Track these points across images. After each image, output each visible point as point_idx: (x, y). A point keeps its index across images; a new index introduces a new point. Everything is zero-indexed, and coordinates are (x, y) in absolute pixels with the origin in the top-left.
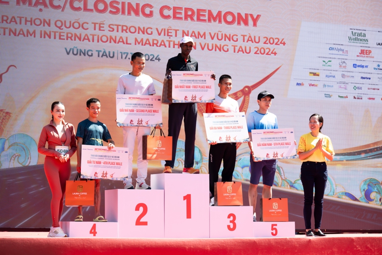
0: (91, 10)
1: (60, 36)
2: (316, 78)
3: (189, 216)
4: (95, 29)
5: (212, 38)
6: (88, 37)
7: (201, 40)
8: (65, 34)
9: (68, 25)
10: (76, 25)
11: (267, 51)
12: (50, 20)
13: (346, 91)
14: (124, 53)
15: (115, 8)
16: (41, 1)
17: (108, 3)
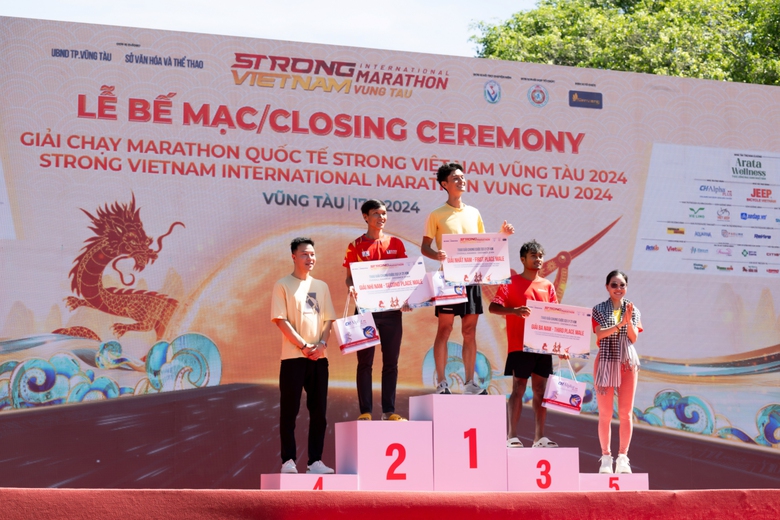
0: (305, 131)
1: (255, 173)
2: (678, 237)
3: (473, 464)
4: (311, 161)
5: (505, 174)
6: (300, 175)
7: (487, 176)
8: (263, 171)
9: (267, 156)
10: (281, 155)
11: (596, 193)
12: (238, 148)
13: (729, 258)
15: (344, 126)
16: (223, 117)
17: (333, 118)
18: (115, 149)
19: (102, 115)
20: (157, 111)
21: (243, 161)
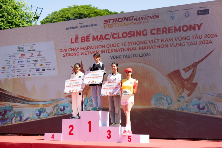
0: (121, 38)
1: (108, 51)
3: (90, 131)
4: (122, 46)
5: (176, 40)
6: (119, 50)
7: (171, 42)
8: (110, 50)
9: (111, 46)
10: (115, 45)
11: (206, 42)
12: (104, 45)
14: (135, 54)
15: (130, 34)
16: (101, 38)
17: (128, 33)
18: (78, 50)
19: (75, 42)
20: (87, 39)
21: (106, 48)
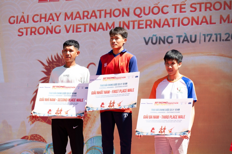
1: (139, 24)
4: (175, 12)
6: (168, 22)
8: (144, 22)
9: (147, 12)
10: (156, 10)
12: (129, 9)
14: (208, 35)
18: (58, 20)
21: (133, 17)
